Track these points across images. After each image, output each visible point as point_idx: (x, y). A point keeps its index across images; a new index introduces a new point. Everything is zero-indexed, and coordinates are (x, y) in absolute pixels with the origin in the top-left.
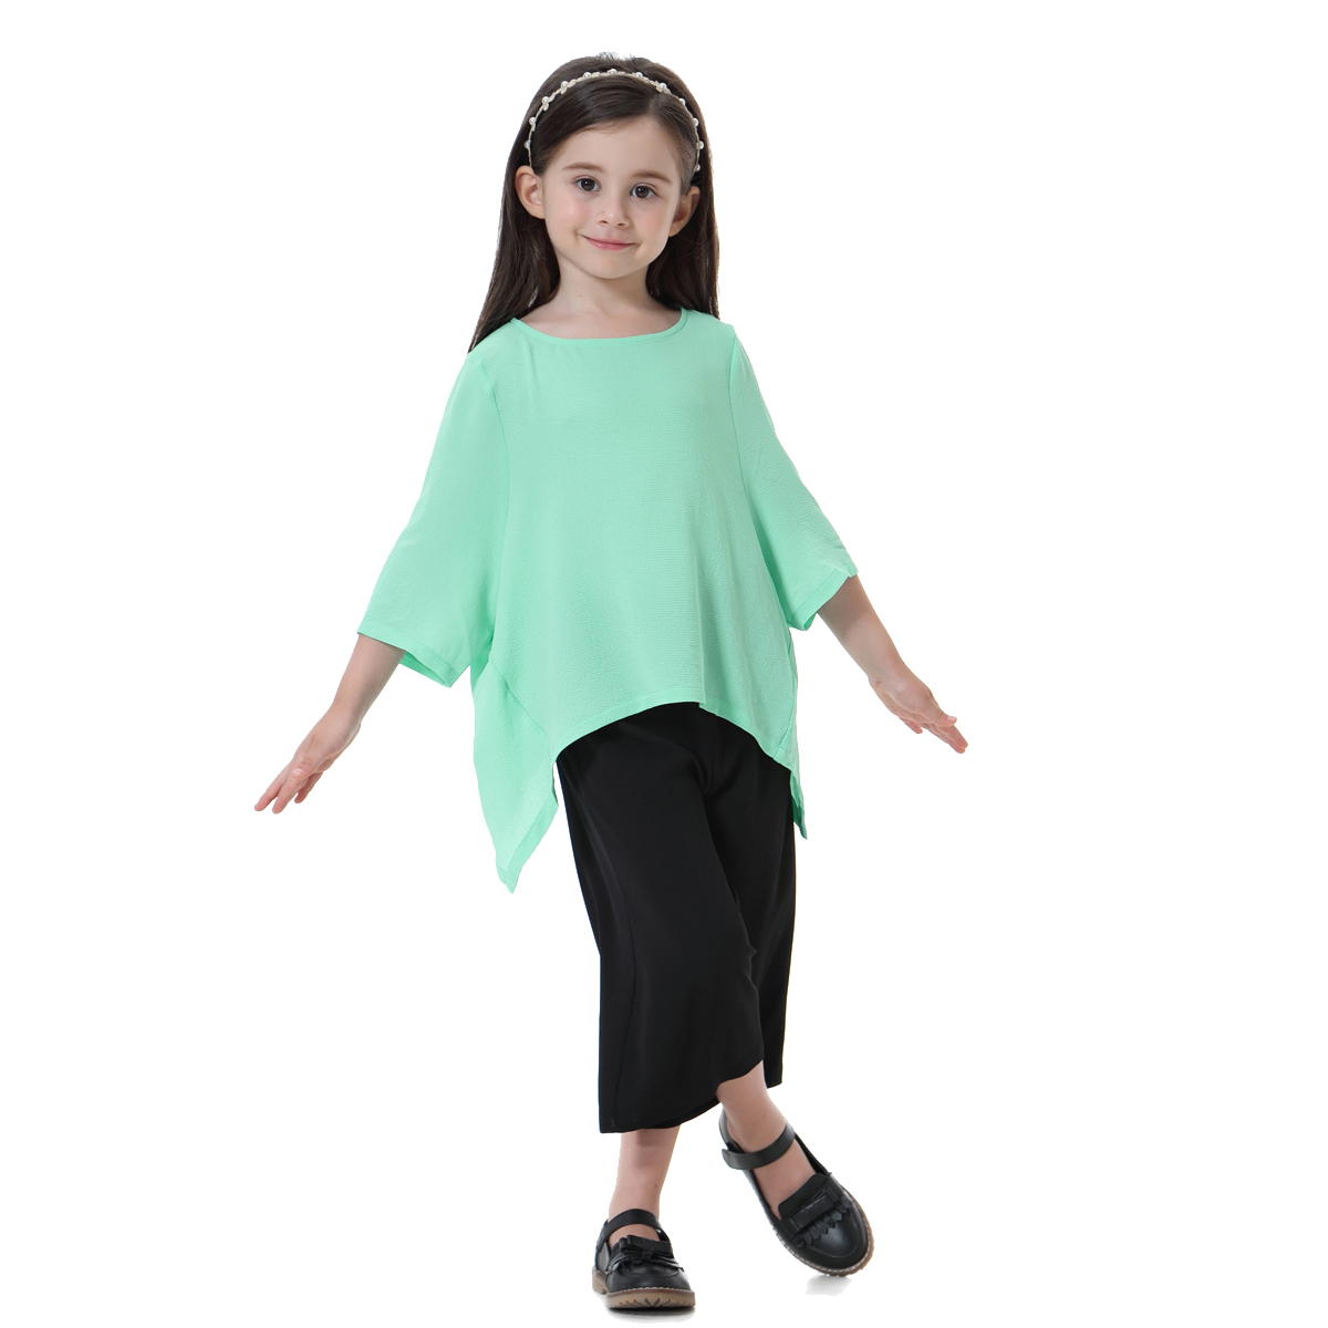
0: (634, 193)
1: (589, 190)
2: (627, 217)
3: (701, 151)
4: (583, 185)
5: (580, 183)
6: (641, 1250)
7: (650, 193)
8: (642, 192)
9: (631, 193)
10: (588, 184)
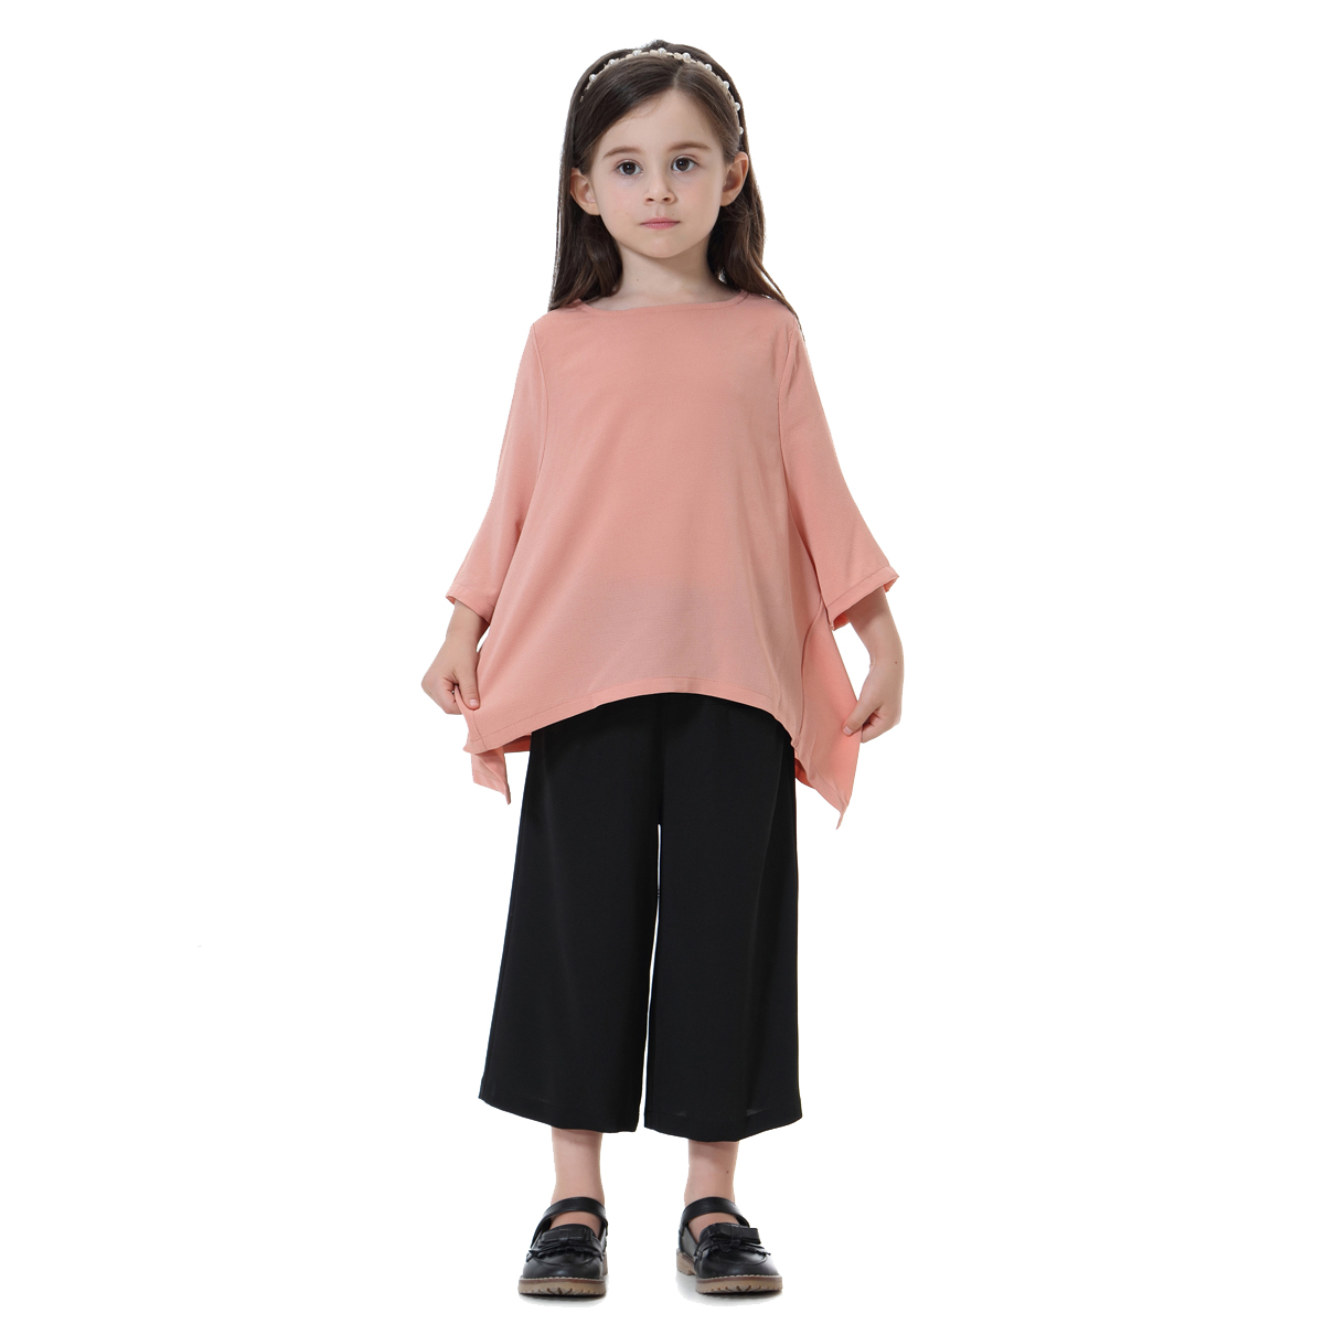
0: (675, 166)
1: (630, 174)
2: (669, 190)
3: (738, 112)
4: (625, 169)
5: (621, 169)
6: (729, 1237)
7: (691, 165)
8: (683, 164)
9: (672, 167)
10: (629, 168)
